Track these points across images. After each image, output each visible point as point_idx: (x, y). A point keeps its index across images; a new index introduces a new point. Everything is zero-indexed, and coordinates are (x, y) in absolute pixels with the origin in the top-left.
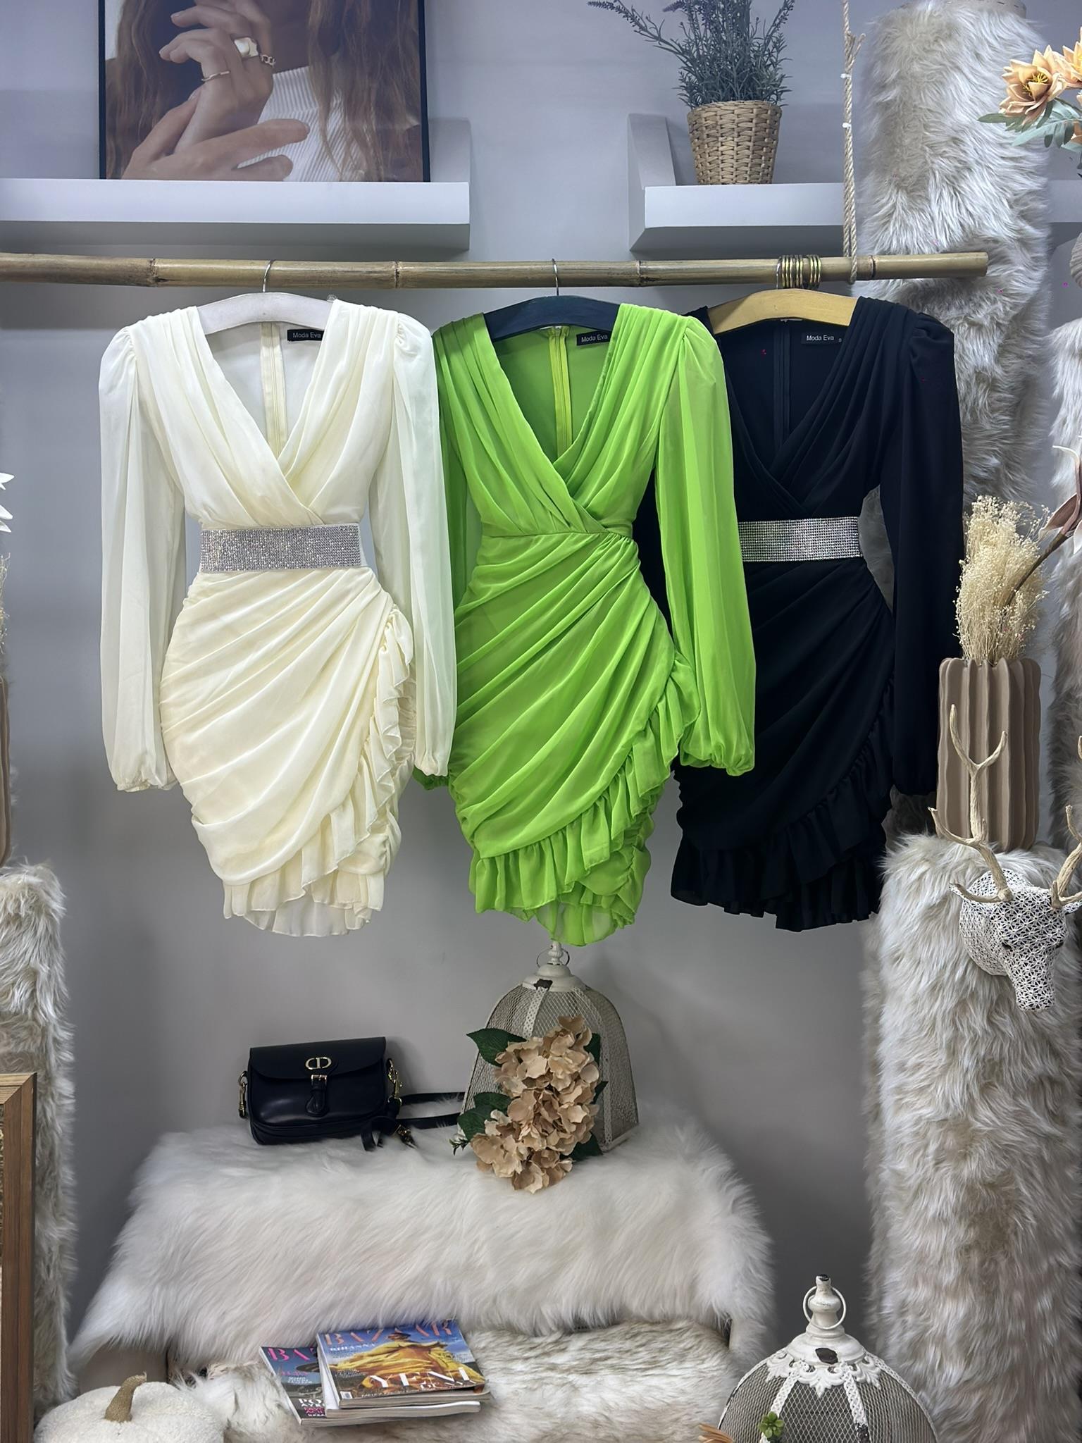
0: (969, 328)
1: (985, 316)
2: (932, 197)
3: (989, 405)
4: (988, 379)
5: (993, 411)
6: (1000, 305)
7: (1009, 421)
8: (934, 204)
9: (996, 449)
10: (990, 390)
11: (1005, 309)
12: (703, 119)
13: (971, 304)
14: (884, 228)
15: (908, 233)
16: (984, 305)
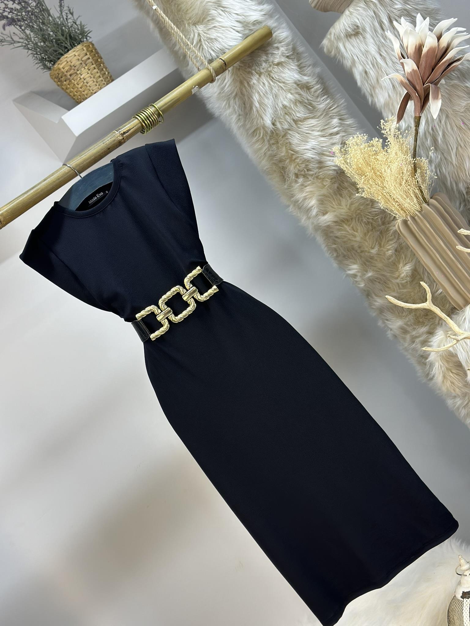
2: (215, 17)
4: (305, 85)
6: (281, 48)
8: (218, 19)
9: (331, 115)
10: (308, 89)
11: (285, 49)
12: (62, 69)
13: (270, 56)
14: (201, 50)
15: (215, 43)
16: (276, 52)
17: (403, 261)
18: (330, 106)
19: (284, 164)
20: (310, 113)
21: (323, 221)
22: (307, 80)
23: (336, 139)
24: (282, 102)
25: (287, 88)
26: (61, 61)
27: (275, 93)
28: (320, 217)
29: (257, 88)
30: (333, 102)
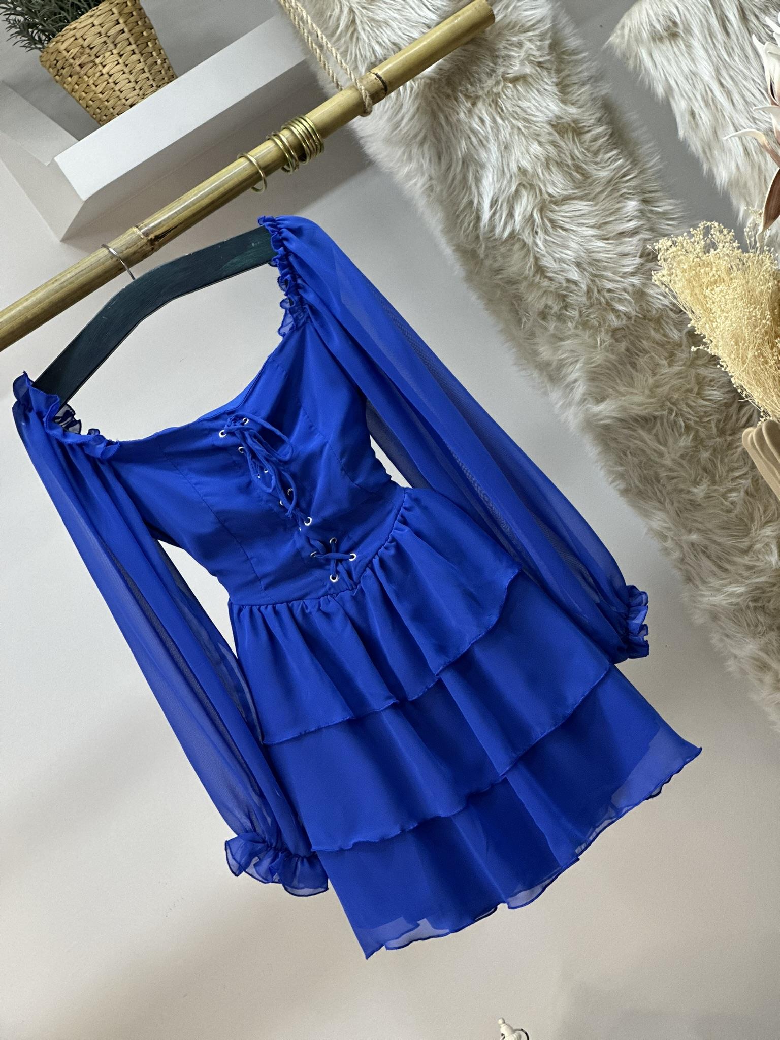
0: (515, 86)
1: (522, 63)
3: (586, 149)
4: (570, 125)
5: (596, 153)
6: (528, 45)
7: (618, 154)
9: (625, 190)
10: (577, 136)
11: (536, 46)
12: (64, 52)
13: (500, 61)
14: (355, 40)
15: (385, 29)
16: (513, 53)
17: (761, 517)
18: (622, 172)
19: (517, 289)
20: (577, 188)
21: (596, 415)
22: (576, 117)
23: (631, 245)
24: (518, 160)
25: (532, 131)
26: (63, 36)
27: (504, 139)
28: (589, 405)
29: (467, 128)
30: (630, 163)
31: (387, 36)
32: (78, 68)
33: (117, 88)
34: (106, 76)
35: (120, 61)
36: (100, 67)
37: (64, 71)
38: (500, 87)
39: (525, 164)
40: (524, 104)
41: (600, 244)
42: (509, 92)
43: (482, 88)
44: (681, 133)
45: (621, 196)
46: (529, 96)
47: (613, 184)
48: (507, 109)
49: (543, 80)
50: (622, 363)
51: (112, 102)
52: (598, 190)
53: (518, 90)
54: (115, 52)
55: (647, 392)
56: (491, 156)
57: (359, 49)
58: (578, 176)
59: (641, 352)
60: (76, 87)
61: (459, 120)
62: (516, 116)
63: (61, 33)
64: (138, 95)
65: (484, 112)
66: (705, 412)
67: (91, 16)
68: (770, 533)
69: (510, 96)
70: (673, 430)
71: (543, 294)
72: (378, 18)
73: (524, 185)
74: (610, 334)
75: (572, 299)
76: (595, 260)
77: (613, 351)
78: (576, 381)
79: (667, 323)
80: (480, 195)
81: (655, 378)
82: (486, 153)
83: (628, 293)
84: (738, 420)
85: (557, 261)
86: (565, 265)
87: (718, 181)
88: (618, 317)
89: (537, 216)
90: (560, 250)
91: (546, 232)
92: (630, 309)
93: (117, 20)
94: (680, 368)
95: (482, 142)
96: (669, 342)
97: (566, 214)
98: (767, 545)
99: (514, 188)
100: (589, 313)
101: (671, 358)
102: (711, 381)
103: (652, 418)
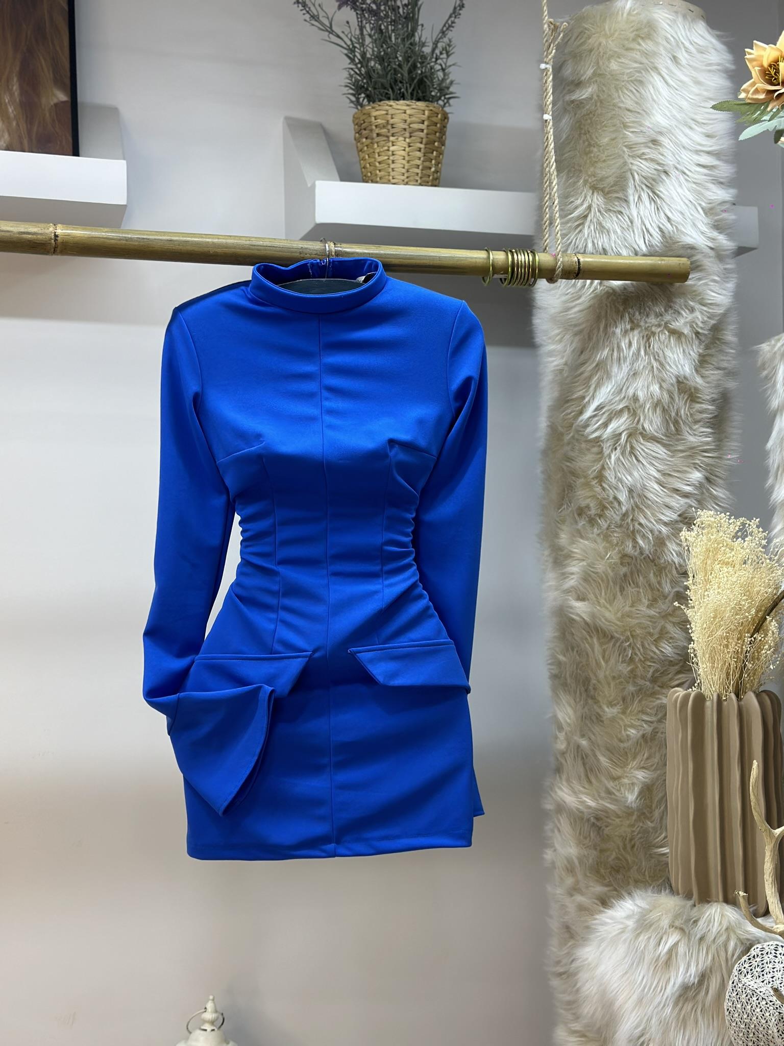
0: (670, 336)
1: (685, 324)
2: (631, 198)
3: (691, 415)
4: (690, 389)
5: (696, 422)
6: (698, 314)
7: (711, 433)
8: (633, 206)
9: (697, 462)
10: (691, 400)
11: (703, 319)
12: (373, 118)
13: (670, 311)
14: (577, 231)
15: (604, 235)
16: (683, 313)
17: (642, 760)
18: (705, 448)
19: (574, 481)
20: (666, 436)
21: (571, 607)
22: (698, 386)
23: (678, 503)
24: (637, 389)
25: (661, 375)
26: (379, 105)
27: (637, 368)
28: (570, 598)
29: (616, 342)
30: (714, 445)
31: (602, 241)
32: (375, 135)
33: (392, 166)
34: (390, 153)
35: (407, 149)
36: (390, 144)
37: (364, 132)
38: (659, 330)
39: (641, 395)
40: (668, 353)
41: (656, 486)
42: (662, 337)
43: (646, 322)
44: (770, 444)
45: (694, 464)
46: (675, 349)
47: (692, 452)
48: (654, 348)
49: (692, 346)
50: (615, 583)
51: (382, 173)
52: (680, 448)
53: (669, 340)
54: (408, 140)
55: (619, 614)
56: (619, 373)
57: (576, 239)
58: (673, 428)
59: (634, 584)
60: (365, 148)
61: (614, 333)
62: (657, 357)
63: (379, 103)
64: (403, 181)
65: (636, 338)
66: (652, 658)
67: (408, 105)
68: (640, 777)
69: (662, 340)
70: (619, 655)
71: (591, 496)
72: (604, 224)
73: (629, 409)
74: (620, 555)
75: (609, 513)
76: (645, 496)
77: (613, 569)
78: (572, 574)
79: (666, 575)
80: (593, 397)
81: (631, 609)
82: (618, 369)
83: (653, 535)
84: (671, 679)
85: (617, 479)
86: (621, 486)
87: (774, 496)
88: (634, 547)
89: (624, 437)
90: (624, 473)
91: (623, 453)
92: (647, 546)
93: (423, 121)
94: (655, 614)
95: (620, 360)
96: (659, 590)
97: (645, 450)
98: (633, 784)
99: (621, 406)
100: (616, 531)
101: (653, 602)
102: (671, 638)
103: (610, 636)
